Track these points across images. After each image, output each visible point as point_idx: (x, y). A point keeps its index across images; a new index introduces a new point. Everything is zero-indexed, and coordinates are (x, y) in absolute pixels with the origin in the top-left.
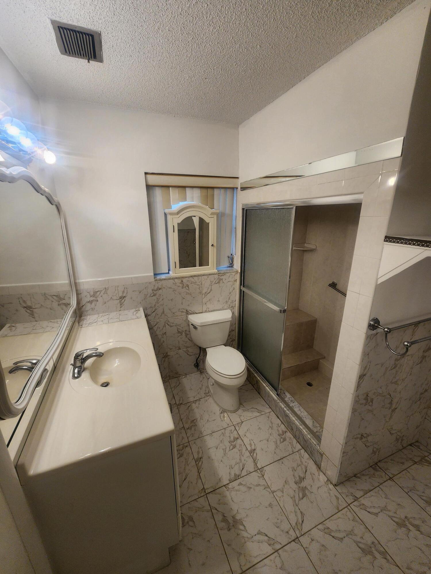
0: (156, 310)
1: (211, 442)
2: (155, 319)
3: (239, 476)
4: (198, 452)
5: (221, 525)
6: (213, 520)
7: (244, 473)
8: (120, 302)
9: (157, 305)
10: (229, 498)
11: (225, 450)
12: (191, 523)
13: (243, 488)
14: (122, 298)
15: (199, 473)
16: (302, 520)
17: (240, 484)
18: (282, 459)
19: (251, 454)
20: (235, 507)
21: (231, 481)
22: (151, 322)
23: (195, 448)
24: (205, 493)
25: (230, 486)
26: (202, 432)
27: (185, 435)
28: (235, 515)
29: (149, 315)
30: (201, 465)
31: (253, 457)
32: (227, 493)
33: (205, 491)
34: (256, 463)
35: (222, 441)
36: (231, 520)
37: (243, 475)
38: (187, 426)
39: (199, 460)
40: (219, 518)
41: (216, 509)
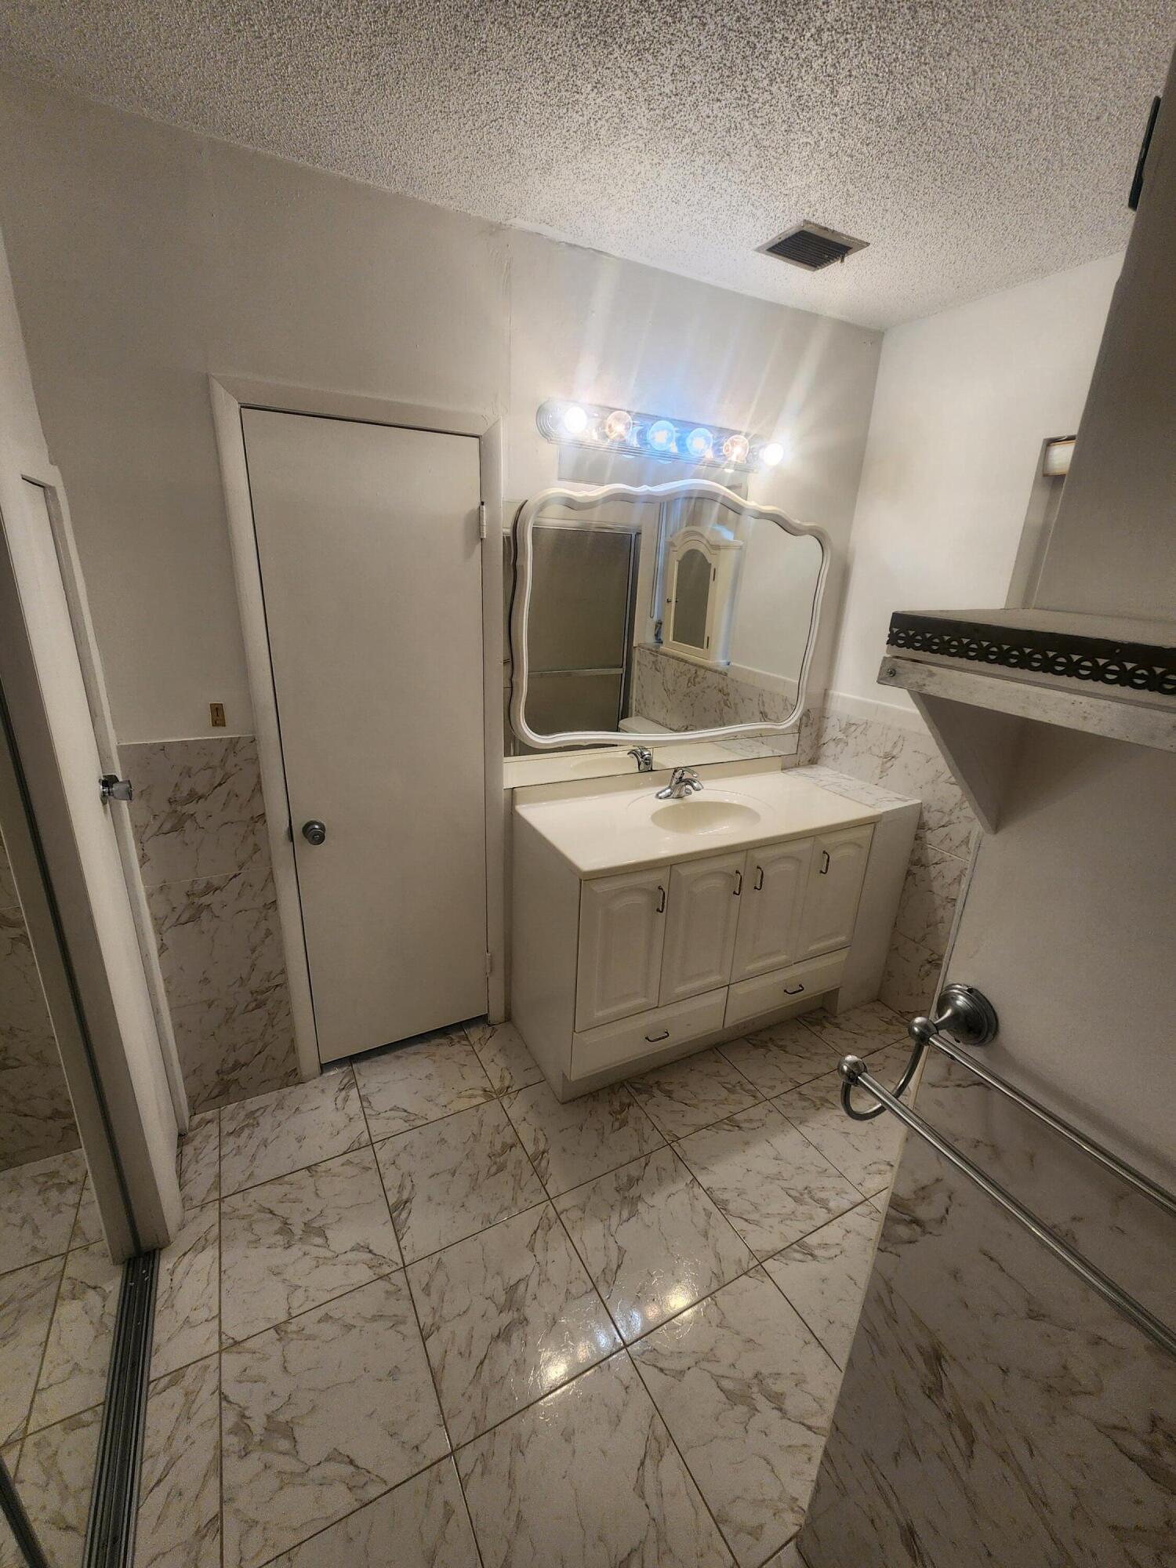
0: (950, 823)
1: (788, 1142)
2: (941, 847)
3: (725, 1210)
4: (750, 1121)
5: (623, 1172)
6: (628, 1159)
7: (739, 1224)
8: (883, 764)
9: (956, 813)
10: (673, 1188)
11: (779, 1176)
12: (617, 1124)
13: (701, 1220)
14: (890, 757)
15: (707, 1127)
16: (667, 1370)
17: (709, 1215)
18: (820, 1343)
19: (795, 1246)
20: (658, 1200)
21: (708, 1191)
22: (929, 850)
23: (758, 1112)
24: (671, 1141)
25: (698, 1191)
26: (807, 1124)
27: (780, 1089)
28: (644, 1201)
29: (929, 829)
30: (724, 1130)
31: (788, 1250)
32: (681, 1185)
33: (673, 1141)
34: (775, 1257)
35: (800, 1171)
36: (634, 1192)
37: (732, 1220)
38: (804, 1090)
39: (733, 1123)
40: (634, 1170)
41: (647, 1164)
